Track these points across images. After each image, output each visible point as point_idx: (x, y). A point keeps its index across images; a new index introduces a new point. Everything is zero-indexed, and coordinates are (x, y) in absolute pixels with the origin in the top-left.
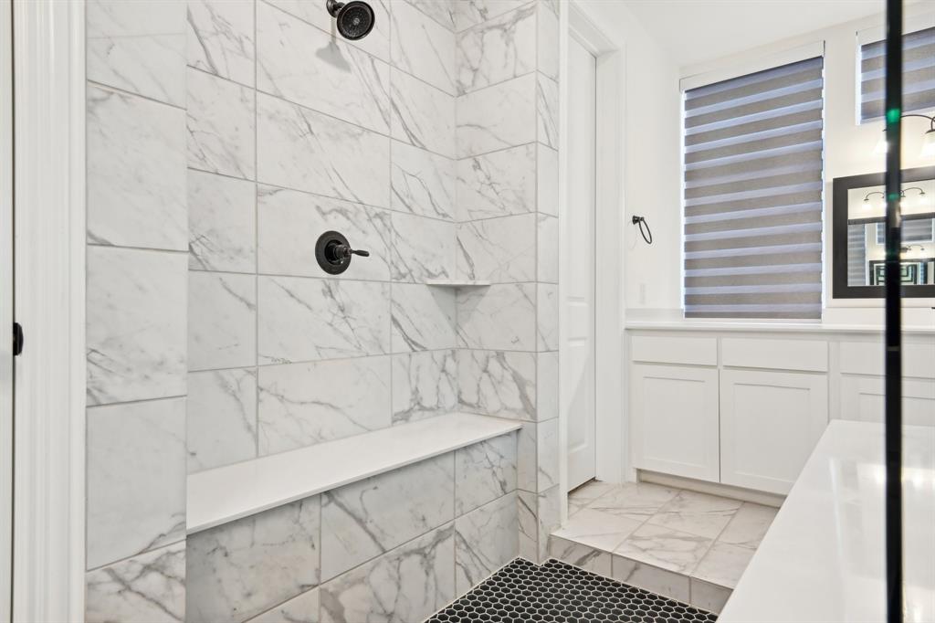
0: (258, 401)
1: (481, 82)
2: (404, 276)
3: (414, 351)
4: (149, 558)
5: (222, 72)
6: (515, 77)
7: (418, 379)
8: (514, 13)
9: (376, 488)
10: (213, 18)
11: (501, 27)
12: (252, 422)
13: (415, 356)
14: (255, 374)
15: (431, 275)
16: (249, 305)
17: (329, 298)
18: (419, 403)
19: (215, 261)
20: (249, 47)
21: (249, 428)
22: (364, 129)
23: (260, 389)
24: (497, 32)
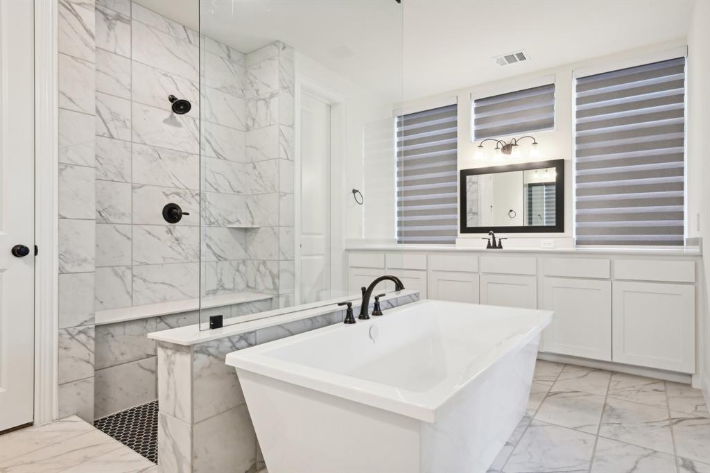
0: (133, 281)
1: (256, 126)
2: (214, 223)
3: (219, 260)
4: (81, 328)
5: (115, 136)
6: (270, 125)
7: (222, 274)
8: (269, 94)
9: (185, 318)
10: (111, 113)
11: (264, 100)
12: (130, 290)
13: (220, 263)
14: (132, 269)
15: (230, 222)
16: (128, 238)
17: (170, 235)
18: (222, 286)
19: (111, 219)
20: (128, 123)
21: (128, 293)
22: (190, 154)
23: (133, 276)
24: (263, 102)
